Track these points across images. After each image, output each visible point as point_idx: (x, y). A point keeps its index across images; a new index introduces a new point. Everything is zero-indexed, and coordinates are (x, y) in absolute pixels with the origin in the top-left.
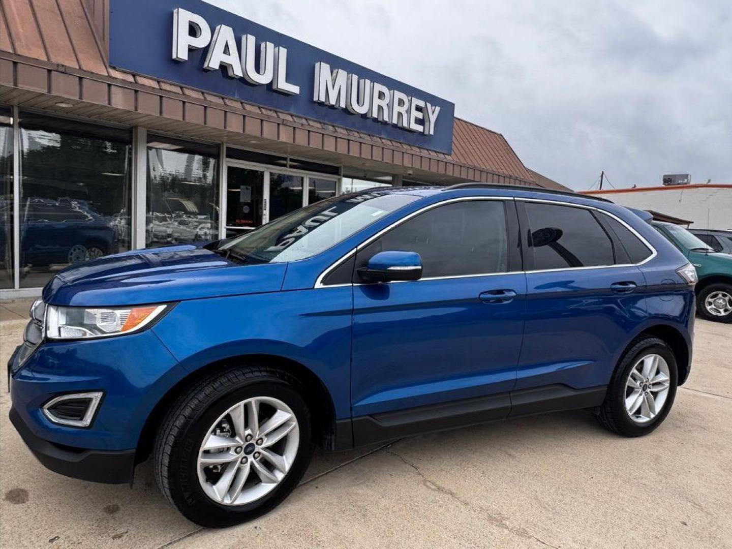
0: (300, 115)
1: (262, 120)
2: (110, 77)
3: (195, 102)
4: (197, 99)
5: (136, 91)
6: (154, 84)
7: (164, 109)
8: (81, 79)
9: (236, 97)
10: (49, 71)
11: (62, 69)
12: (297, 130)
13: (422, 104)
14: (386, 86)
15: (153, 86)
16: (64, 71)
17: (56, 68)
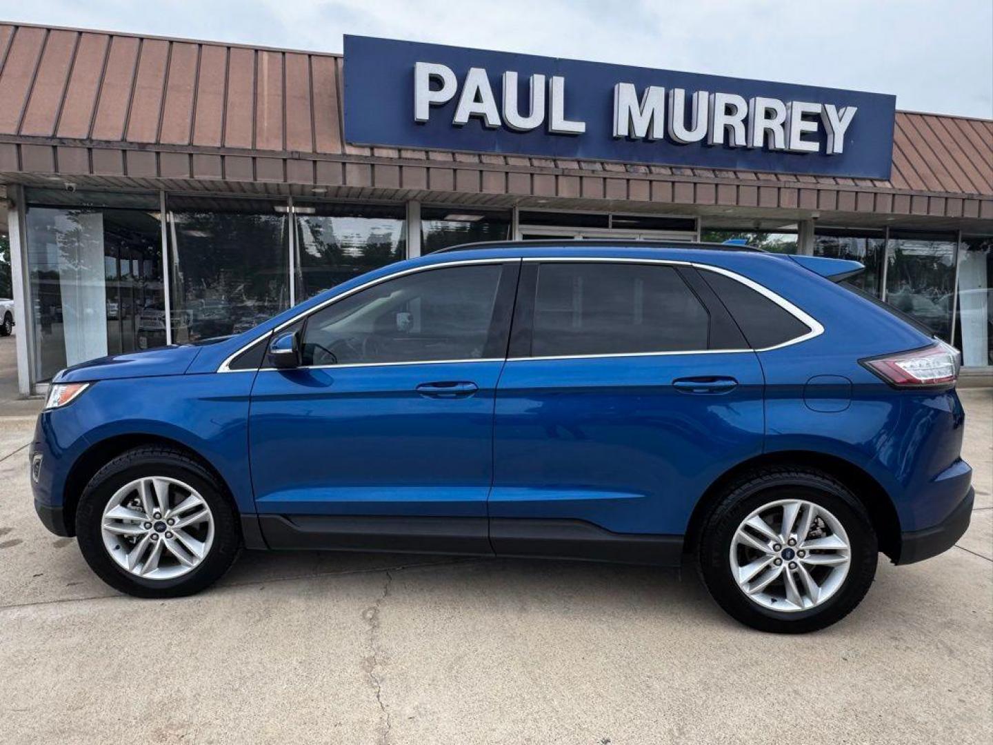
0: (593, 159)
1: (532, 175)
2: (344, 154)
3: (442, 166)
4: (445, 162)
5: (373, 165)
6: (393, 154)
7: (404, 179)
8: (315, 162)
9: (498, 151)
10: (285, 160)
11: (297, 156)
12: (585, 180)
13: (815, 108)
14: (738, 94)
15: (391, 156)
16: (299, 157)
17: (290, 156)
